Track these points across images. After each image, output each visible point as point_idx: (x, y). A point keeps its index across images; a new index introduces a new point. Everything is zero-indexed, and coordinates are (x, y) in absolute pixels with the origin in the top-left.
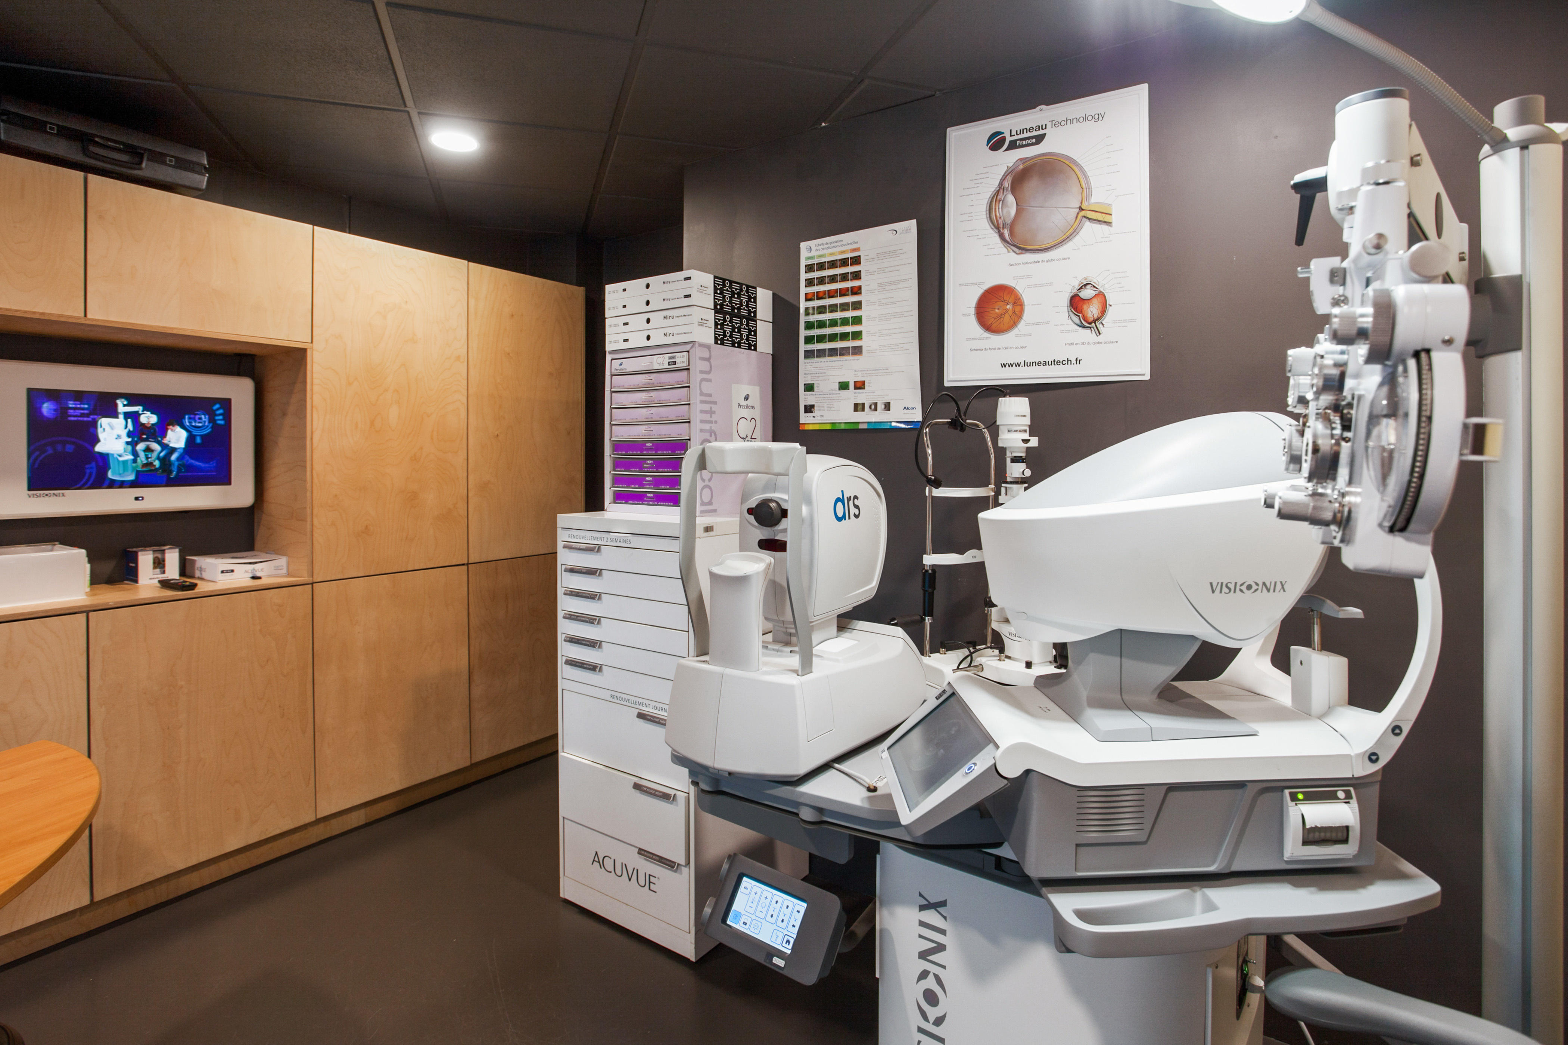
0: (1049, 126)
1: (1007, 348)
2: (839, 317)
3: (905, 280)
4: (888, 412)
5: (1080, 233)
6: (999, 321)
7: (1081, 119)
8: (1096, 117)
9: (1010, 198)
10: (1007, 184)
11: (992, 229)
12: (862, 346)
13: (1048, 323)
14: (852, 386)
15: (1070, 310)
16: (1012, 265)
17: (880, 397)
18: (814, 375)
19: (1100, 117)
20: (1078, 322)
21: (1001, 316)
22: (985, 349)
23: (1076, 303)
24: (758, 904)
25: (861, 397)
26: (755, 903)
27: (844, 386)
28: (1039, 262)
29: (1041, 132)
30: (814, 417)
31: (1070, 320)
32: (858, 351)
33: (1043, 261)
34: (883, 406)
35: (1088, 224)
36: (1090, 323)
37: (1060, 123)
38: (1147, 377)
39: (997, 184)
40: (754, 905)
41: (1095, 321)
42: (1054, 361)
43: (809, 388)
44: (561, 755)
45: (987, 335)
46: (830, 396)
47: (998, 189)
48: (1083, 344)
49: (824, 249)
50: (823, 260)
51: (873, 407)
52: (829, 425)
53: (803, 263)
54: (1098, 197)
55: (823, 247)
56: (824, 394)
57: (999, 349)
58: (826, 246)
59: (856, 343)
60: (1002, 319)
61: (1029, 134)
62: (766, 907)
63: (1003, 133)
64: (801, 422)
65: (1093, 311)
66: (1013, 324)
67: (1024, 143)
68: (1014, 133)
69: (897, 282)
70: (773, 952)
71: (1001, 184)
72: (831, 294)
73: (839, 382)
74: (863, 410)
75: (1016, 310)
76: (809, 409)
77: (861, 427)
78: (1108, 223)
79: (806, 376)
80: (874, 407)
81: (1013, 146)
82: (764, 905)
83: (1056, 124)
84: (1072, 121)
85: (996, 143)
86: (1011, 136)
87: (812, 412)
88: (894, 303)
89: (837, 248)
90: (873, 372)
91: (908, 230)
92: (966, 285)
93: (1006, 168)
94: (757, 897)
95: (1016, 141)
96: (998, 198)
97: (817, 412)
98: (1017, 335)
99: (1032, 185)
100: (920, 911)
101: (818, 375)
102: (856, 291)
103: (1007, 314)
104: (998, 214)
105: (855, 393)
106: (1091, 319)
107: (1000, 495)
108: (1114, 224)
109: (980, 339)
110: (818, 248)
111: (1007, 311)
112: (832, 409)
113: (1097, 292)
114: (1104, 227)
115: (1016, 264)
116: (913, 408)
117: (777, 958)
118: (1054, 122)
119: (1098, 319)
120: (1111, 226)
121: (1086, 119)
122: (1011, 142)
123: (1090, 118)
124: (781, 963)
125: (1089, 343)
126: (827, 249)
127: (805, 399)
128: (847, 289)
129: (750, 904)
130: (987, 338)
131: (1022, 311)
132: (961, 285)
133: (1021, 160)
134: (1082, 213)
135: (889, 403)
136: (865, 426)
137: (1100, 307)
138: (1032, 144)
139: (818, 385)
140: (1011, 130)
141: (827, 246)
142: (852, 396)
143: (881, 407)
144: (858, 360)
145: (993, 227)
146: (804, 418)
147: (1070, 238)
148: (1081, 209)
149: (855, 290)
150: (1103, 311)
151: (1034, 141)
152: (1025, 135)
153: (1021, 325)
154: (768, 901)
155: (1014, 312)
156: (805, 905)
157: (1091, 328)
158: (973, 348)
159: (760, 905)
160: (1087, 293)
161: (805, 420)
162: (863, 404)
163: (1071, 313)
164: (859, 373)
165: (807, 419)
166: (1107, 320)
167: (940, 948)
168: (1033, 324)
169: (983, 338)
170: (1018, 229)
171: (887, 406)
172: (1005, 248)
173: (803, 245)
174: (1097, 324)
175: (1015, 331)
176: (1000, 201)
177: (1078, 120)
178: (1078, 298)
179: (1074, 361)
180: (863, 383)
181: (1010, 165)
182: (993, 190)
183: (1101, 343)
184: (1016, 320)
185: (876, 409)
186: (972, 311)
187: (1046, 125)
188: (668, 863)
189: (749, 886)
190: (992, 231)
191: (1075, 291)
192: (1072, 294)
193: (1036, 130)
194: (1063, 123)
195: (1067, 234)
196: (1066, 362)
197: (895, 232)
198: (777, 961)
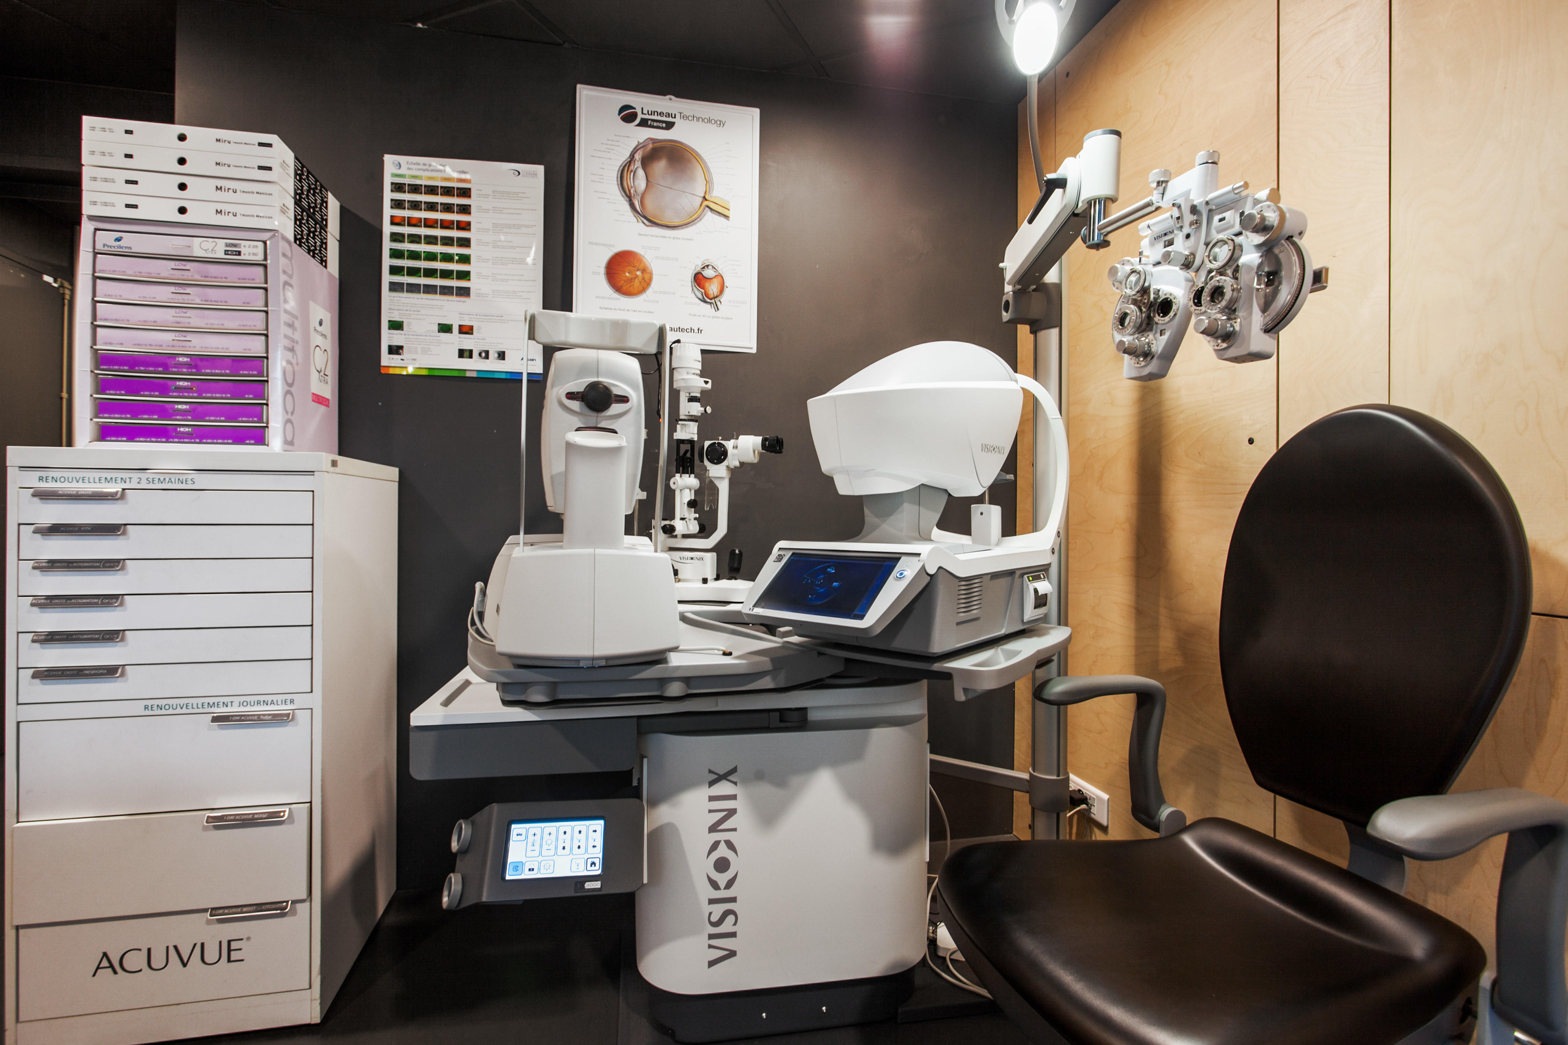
0: (678, 116)
1: (636, 311)
2: (439, 252)
3: (527, 226)
4: (503, 361)
5: (703, 220)
6: (629, 285)
7: (706, 121)
8: (718, 122)
9: (641, 173)
10: (638, 156)
11: (623, 196)
12: (469, 288)
13: (674, 293)
14: (456, 329)
15: (693, 285)
16: (641, 235)
17: (492, 344)
18: (403, 312)
19: (721, 124)
20: (700, 297)
21: (631, 280)
22: (615, 309)
23: (699, 279)
24: (541, 846)
25: (467, 342)
26: (537, 844)
27: (445, 328)
28: (666, 237)
29: (670, 119)
30: (402, 360)
31: (693, 294)
32: (464, 292)
33: (669, 238)
34: (496, 355)
35: (709, 214)
36: (711, 299)
37: (687, 117)
38: (754, 351)
39: (628, 155)
40: (537, 847)
41: (715, 298)
42: (679, 328)
43: (396, 326)
44: (13, 830)
45: (616, 295)
46: (427, 338)
47: (629, 160)
48: (704, 316)
49: (419, 170)
50: (418, 182)
51: (483, 355)
52: (424, 370)
53: (388, 181)
54: (718, 193)
55: (418, 167)
56: (417, 335)
57: (629, 311)
58: (421, 167)
59: (463, 284)
60: (632, 283)
61: (659, 118)
62: (554, 843)
63: (635, 109)
64: (383, 364)
65: (713, 289)
66: (643, 290)
67: (655, 124)
68: (645, 111)
69: (519, 227)
70: (580, 881)
71: (632, 156)
72: (429, 224)
73: (439, 324)
74: (471, 356)
75: (645, 277)
76: (395, 350)
77: (468, 374)
78: (726, 217)
79: (391, 311)
80: (486, 355)
81: (644, 123)
82: (549, 842)
83: (685, 117)
84: (698, 119)
85: (628, 115)
86: (642, 113)
87: (400, 354)
88: (514, 248)
89: (439, 173)
90: (484, 317)
91: (535, 175)
92: (596, 244)
93: (636, 143)
94: (538, 837)
95: (647, 120)
96: (630, 170)
97: (406, 355)
98: (645, 301)
99: (660, 166)
100: (709, 787)
101: (409, 312)
102: (465, 226)
103: (637, 279)
104: (629, 184)
105: (460, 338)
106: (712, 296)
107: (676, 432)
108: (731, 218)
109: (610, 298)
110: (411, 166)
111: (637, 276)
112: (429, 353)
113: (717, 274)
114: (723, 219)
115: (645, 235)
116: (533, 360)
117: (589, 883)
118: (682, 115)
119: (717, 297)
120: (728, 220)
121: (709, 121)
122: (642, 119)
123: (713, 122)
124: (596, 885)
125: (709, 317)
126: (424, 170)
127: (387, 338)
128: (452, 222)
129: (530, 848)
130: (616, 299)
131: (651, 279)
132: (591, 243)
133: (651, 139)
134: (706, 203)
135: (504, 353)
136: (474, 375)
137: (719, 287)
138: (662, 128)
139: (409, 324)
140: (642, 109)
141: (424, 167)
142: (456, 341)
143: (493, 355)
144: (464, 302)
145: (624, 195)
146: (386, 360)
147: (695, 222)
148: (704, 197)
149: (462, 225)
150: (721, 291)
151: (664, 125)
152: (655, 117)
153: (649, 291)
154: (553, 836)
155: (643, 278)
156: (602, 822)
157: (711, 303)
158: (602, 307)
159: (544, 843)
160: (709, 273)
161: (390, 363)
162: (471, 351)
163: (694, 288)
164: (466, 317)
165: (392, 361)
166: (724, 298)
167: (732, 812)
168: (660, 292)
169: (613, 299)
170: (648, 202)
171: (502, 356)
172: (634, 218)
173: (389, 160)
174: (717, 301)
175: (643, 297)
176: (631, 171)
177: (703, 120)
178: (700, 276)
179: (696, 331)
180: (471, 328)
181: (641, 141)
182: (624, 159)
183: (719, 318)
184: (645, 286)
185: (487, 357)
186: (602, 270)
187: (675, 115)
188: (274, 906)
189: (523, 832)
190: (622, 198)
191: (698, 269)
192: (695, 272)
193: (666, 116)
194: (690, 118)
195: (693, 218)
196: (690, 330)
197: (517, 173)
198: (589, 885)
